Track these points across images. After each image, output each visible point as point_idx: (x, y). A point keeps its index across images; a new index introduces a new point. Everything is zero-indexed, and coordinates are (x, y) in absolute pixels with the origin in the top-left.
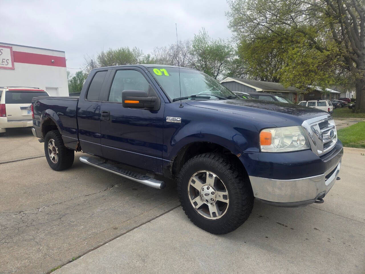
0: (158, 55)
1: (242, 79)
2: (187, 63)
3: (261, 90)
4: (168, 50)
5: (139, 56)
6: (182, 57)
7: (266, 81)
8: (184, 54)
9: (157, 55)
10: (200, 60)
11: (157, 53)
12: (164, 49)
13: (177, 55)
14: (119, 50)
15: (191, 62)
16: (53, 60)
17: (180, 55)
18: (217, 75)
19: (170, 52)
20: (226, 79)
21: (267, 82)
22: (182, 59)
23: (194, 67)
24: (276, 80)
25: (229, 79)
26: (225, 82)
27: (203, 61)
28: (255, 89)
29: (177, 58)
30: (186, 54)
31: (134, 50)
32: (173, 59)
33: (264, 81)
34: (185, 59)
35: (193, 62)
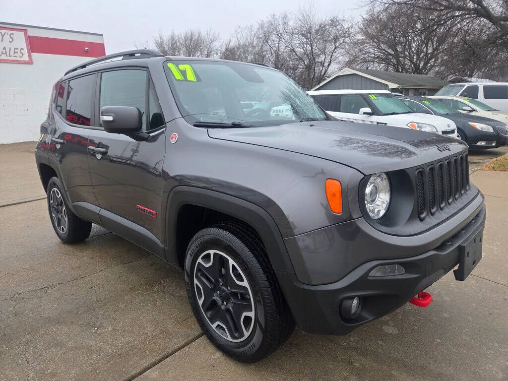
1: (367, 71)
2: (283, 48)
3: (395, 86)
4: (255, 30)
5: (214, 41)
6: (277, 40)
8: (280, 35)
9: (239, 38)
10: (303, 43)
11: (240, 34)
12: (249, 29)
13: (269, 36)
15: (290, 46)
16: (86, 48)
17: (274, 37)
18: (329, 65)
19: (258, 33)
20: (342, 71)
22: (276, 43)
23: (294, 54)
25: (348, 71)
26: (341, 76)
27: (307, 44)
28: (387, 86)
29: (269, 41)
32: (263, 43)
33: (400, 72)
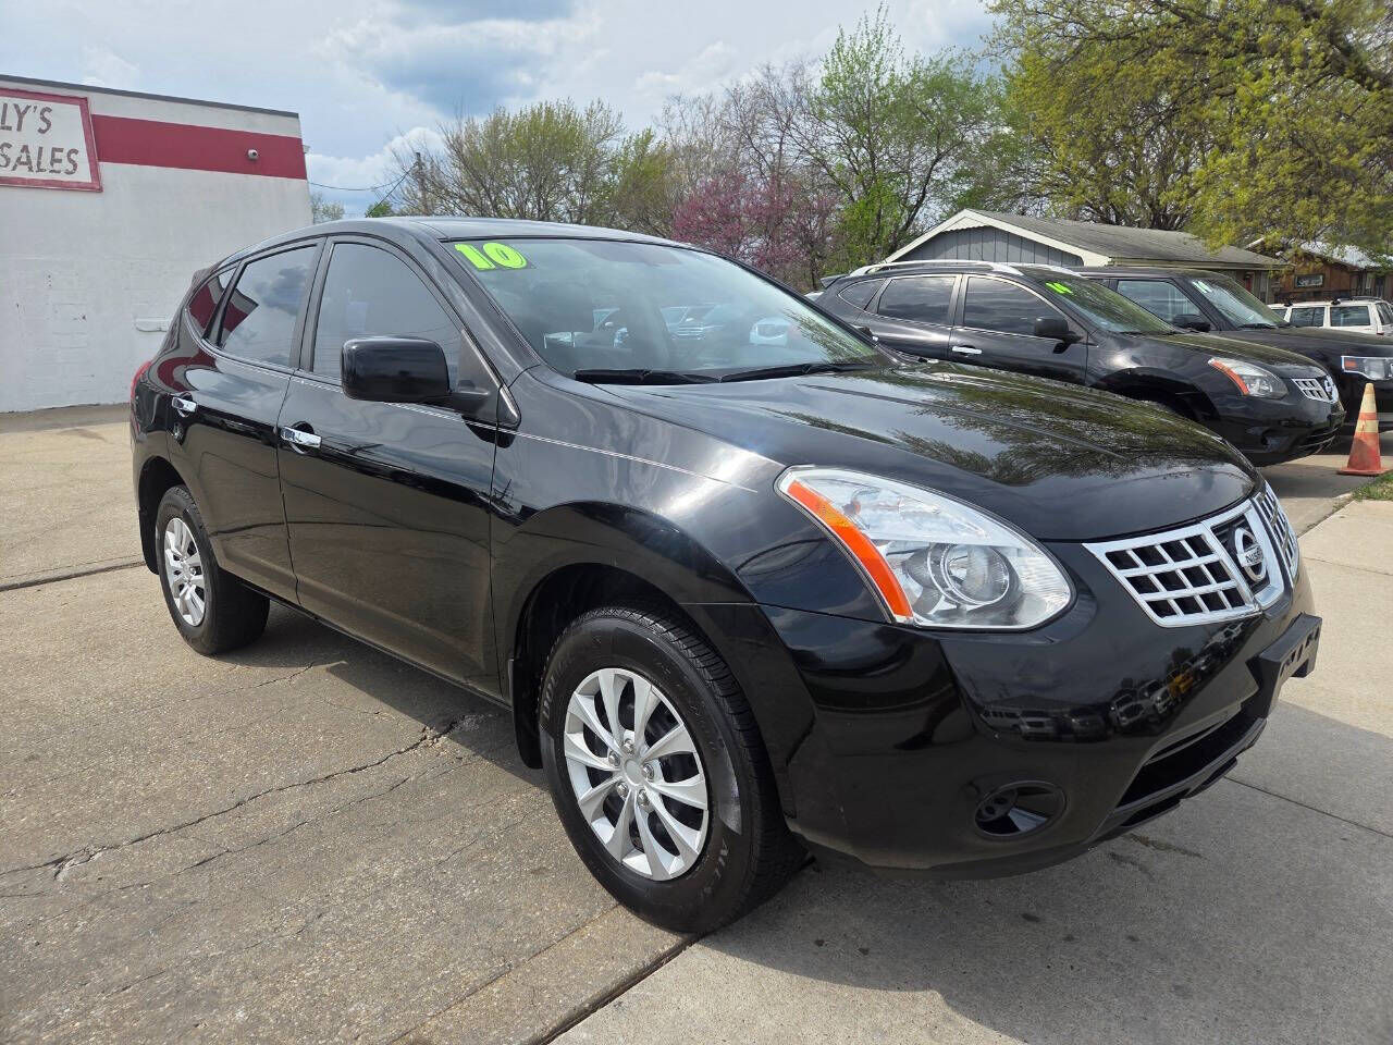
0: (679, 130)
1: (1023, 219)
2: (794, 154)
3: (1103, 260)
4: (720, 108)
5: (607, 136)
6: (775, 132)
7: (1118, 223)
8: (784, 118)
9: (673, 130)
10: (849, 143)
11: (678, 119)
12: (703, 106)
13: (754, 125)
14: (533, 111)
15: (813, 151)
16: (251, 152)
18: (919, 203)
20: (955, 218)
21: (1122, 229)
22: (773, 141)
23: (824, 171)
24: (1161, 221)
25: (970, 219)
26: (951, 231)
27: (860, 145)
29: (755, 138)
30: (789, 119)
31: (591, 113)
33: (1111, 223)
34: (787, 139)
35: (817, 153)
